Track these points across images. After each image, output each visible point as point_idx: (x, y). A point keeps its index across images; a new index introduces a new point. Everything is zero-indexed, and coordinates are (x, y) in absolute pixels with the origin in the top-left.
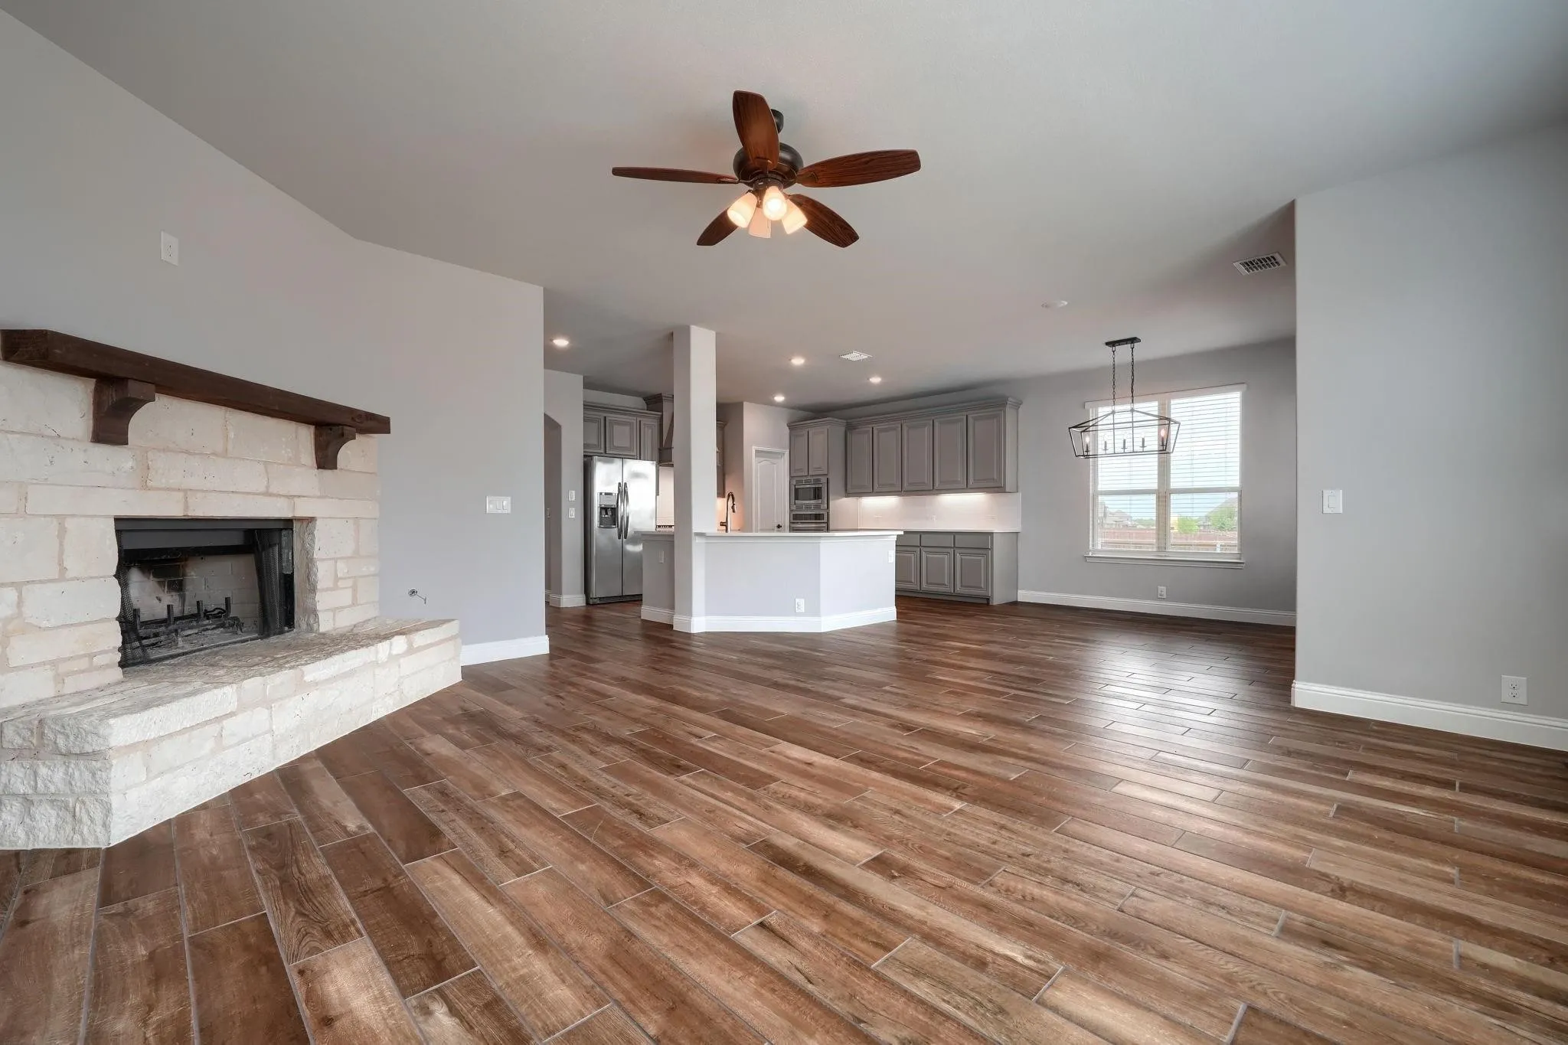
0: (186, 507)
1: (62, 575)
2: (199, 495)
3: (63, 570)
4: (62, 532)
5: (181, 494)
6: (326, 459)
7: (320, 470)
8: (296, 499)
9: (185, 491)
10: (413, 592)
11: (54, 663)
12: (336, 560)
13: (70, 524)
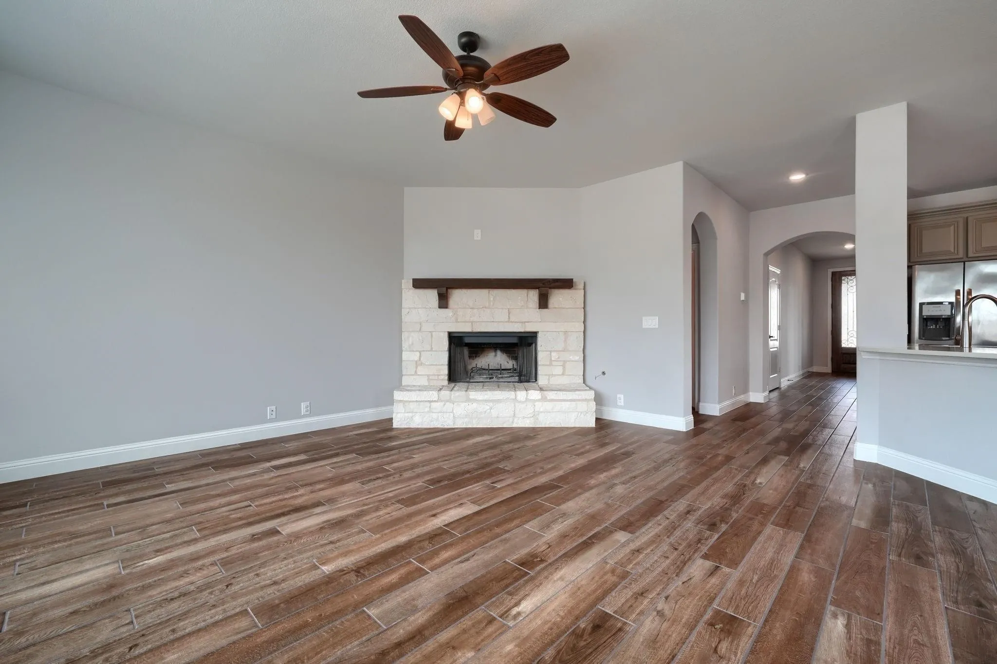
0: (472, 328)
1: (431, 350)
2: (478, 323)
3: (432, 348)
4: (432, 336)
5: (471, 323)
6: (543, 303)
7: (540, 309)
8: (526, 323)
9: (472, 322)
10: (604, 373)
11: (428, 376)
12: (551, 352)
13: (434, 333)
